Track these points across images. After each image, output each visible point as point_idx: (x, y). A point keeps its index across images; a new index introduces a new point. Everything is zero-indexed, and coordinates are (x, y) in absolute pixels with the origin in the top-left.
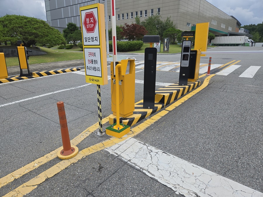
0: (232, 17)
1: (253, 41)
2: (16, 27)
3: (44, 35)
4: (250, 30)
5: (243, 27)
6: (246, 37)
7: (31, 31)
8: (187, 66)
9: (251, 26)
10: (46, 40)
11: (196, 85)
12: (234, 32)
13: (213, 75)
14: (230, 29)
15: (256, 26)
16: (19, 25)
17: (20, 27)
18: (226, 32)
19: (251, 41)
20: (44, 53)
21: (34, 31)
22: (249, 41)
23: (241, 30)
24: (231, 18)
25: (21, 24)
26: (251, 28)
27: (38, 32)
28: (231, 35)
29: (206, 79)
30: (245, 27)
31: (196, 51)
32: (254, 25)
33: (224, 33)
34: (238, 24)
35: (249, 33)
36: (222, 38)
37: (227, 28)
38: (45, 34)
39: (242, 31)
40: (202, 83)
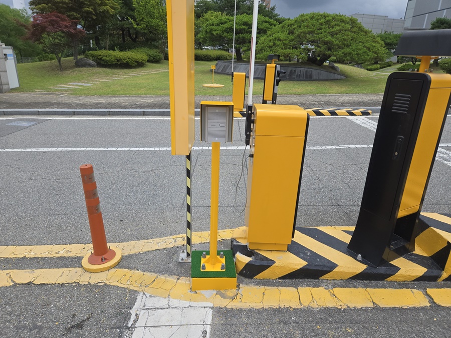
2: (305, 33)
3: (343, 44)
7: (323, 39)
10: (343, 53)
16: (309, 30)
17: (310, 33)
20: (339, 77)
21: (329, 38)
25: (313, 27)
27: (334, 40)
38: (345, 42)
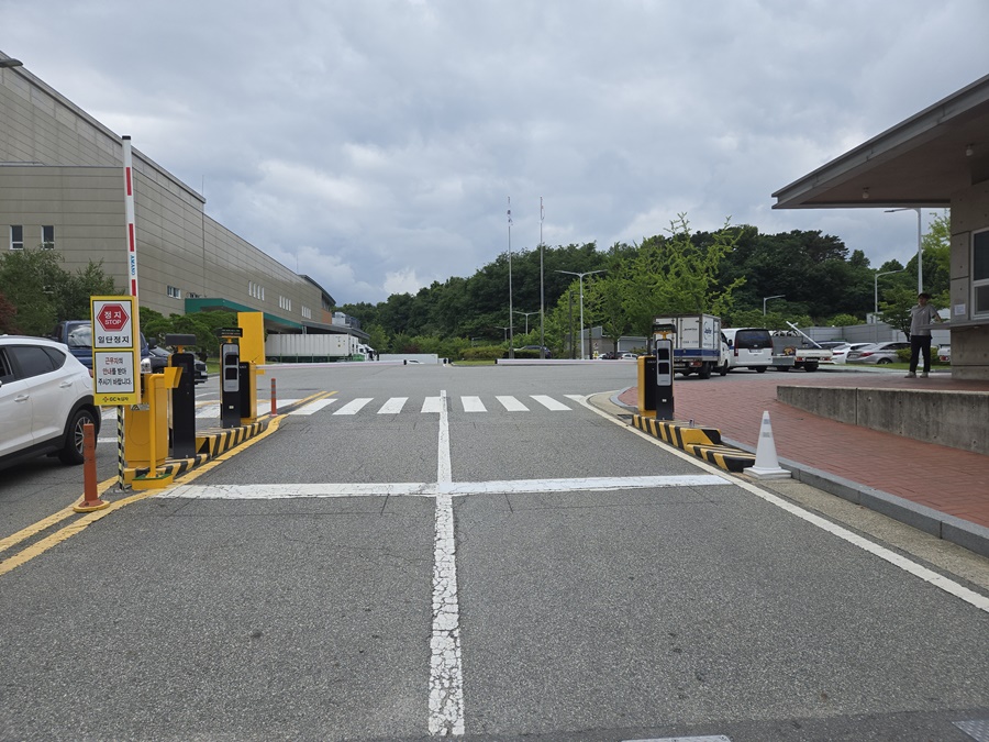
0: (307, 278)
1: (371, 349)
4: (361, 318)
5: (340, 310)
6: (352, 337)
8: (237, 390)
9: (361, 306)
11: (256, 430)
12: (318, 323)
13: (284, 416)
14: (306, 314)
15: (375, 309)
18: (295, 321)
19: (367, 349)
22: (361, 350)
23: (338, 316)
24: (303, 281)
26: (363, 312)
28: (312, 330)
29: (271, 423)
30: (347, 309)
31: (247, 364)
32: (369, 305)
33: (291, 326)
34: (328, 300)
35: (361, 328)
36: (288, 340)
37: (297, 310)
39: (339, 320)
40: (266, 427)
